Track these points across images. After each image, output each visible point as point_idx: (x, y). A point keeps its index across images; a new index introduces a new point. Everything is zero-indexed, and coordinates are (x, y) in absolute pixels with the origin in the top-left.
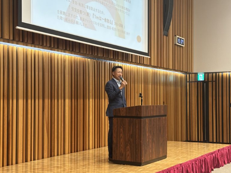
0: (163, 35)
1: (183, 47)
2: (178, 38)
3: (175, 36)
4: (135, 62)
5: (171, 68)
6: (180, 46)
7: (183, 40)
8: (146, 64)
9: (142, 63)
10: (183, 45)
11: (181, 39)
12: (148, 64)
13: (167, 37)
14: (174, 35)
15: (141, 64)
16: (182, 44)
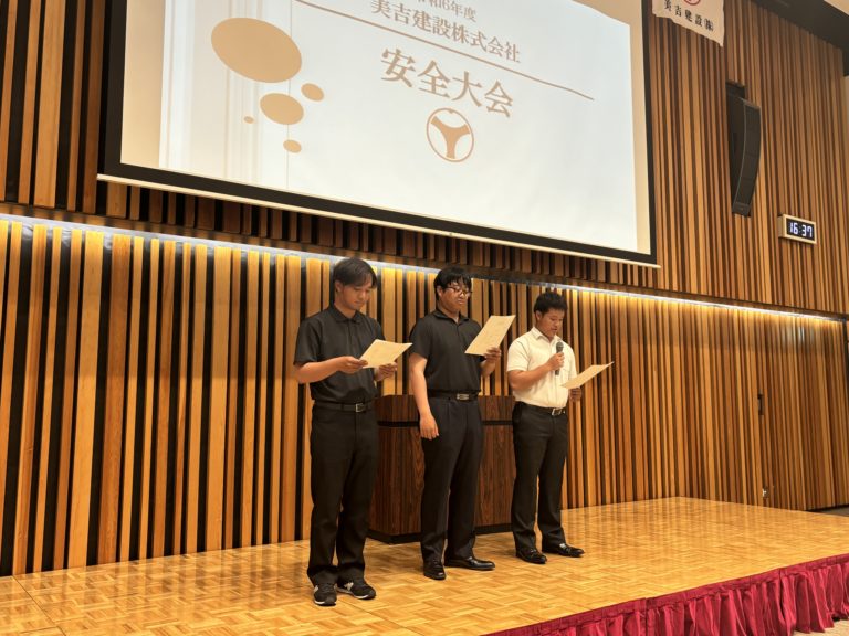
0: (733, 213)
1: (812, 245)
2: (789, 221)
3: (780, 215)
4: (621, 282)
5: (769, 301)
6: (801, 243)
7: (812, 226)
8: (667, 288)
9: (651, 285)
10: (812, 238)
11: (800, 224)
12: (675, 288)
13: (749, 219)
14: (776, 215)
15: (647, 287)
16: (807, 237)
